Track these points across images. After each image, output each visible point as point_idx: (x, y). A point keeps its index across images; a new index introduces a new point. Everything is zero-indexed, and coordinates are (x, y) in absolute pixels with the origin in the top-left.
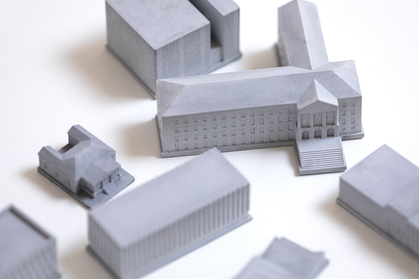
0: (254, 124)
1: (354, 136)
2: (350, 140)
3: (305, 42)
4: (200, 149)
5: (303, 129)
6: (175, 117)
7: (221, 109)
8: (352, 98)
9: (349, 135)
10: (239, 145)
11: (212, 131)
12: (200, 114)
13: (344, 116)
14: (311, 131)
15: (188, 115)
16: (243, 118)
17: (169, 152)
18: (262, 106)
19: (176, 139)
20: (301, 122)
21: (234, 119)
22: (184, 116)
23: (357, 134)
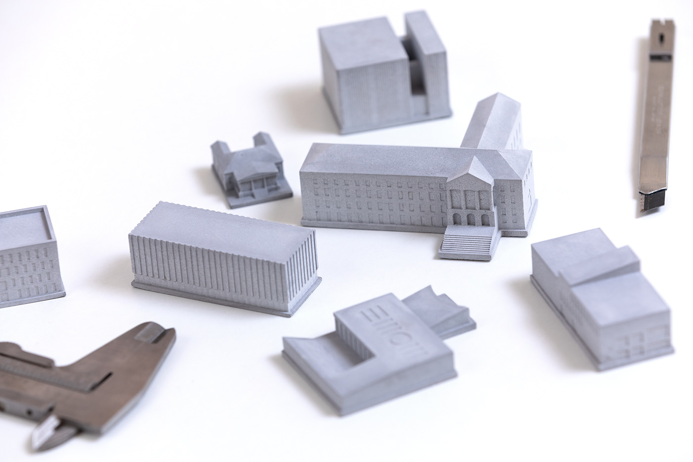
0: (402, 198)
1: (516, 232)
2: (511, 237)
3: (484, 126)
4: (344, 222)
5: (453, 210)
6: (313, 173)
7: (365, 173)
8: (510, 180)
9: (511, 230)
10: (387, 224)
11: (356, 200)
12: (341, 174)
13: (503, 204)
14: (463, 215)
15: (329, 174)
16: (390, 188)
17: (310, 220)
18: (410, 175)
19: (317, 205)
20: (452, 201)
21: (379, 188)
22: (323, 174)
23: (519, 230)
